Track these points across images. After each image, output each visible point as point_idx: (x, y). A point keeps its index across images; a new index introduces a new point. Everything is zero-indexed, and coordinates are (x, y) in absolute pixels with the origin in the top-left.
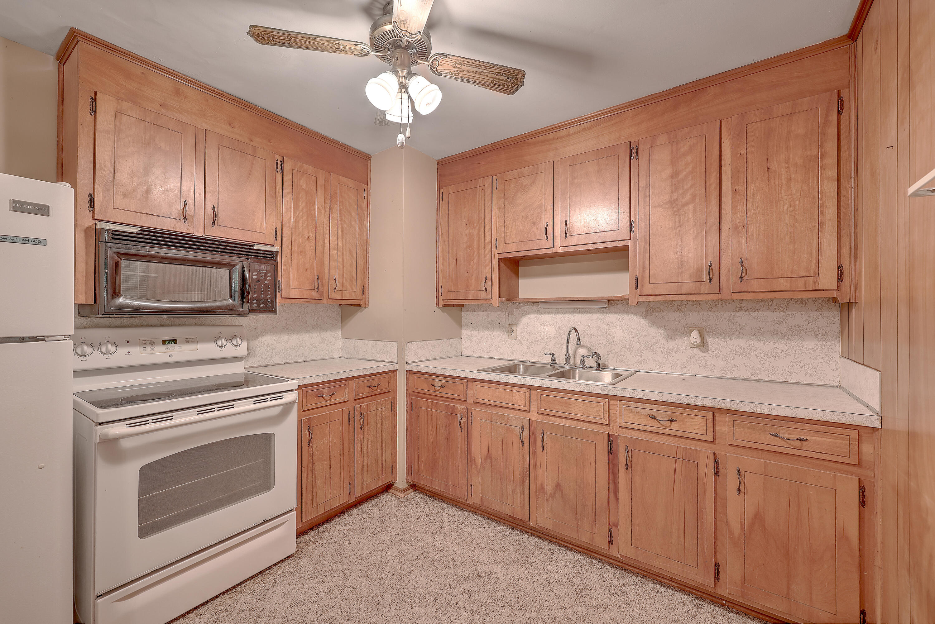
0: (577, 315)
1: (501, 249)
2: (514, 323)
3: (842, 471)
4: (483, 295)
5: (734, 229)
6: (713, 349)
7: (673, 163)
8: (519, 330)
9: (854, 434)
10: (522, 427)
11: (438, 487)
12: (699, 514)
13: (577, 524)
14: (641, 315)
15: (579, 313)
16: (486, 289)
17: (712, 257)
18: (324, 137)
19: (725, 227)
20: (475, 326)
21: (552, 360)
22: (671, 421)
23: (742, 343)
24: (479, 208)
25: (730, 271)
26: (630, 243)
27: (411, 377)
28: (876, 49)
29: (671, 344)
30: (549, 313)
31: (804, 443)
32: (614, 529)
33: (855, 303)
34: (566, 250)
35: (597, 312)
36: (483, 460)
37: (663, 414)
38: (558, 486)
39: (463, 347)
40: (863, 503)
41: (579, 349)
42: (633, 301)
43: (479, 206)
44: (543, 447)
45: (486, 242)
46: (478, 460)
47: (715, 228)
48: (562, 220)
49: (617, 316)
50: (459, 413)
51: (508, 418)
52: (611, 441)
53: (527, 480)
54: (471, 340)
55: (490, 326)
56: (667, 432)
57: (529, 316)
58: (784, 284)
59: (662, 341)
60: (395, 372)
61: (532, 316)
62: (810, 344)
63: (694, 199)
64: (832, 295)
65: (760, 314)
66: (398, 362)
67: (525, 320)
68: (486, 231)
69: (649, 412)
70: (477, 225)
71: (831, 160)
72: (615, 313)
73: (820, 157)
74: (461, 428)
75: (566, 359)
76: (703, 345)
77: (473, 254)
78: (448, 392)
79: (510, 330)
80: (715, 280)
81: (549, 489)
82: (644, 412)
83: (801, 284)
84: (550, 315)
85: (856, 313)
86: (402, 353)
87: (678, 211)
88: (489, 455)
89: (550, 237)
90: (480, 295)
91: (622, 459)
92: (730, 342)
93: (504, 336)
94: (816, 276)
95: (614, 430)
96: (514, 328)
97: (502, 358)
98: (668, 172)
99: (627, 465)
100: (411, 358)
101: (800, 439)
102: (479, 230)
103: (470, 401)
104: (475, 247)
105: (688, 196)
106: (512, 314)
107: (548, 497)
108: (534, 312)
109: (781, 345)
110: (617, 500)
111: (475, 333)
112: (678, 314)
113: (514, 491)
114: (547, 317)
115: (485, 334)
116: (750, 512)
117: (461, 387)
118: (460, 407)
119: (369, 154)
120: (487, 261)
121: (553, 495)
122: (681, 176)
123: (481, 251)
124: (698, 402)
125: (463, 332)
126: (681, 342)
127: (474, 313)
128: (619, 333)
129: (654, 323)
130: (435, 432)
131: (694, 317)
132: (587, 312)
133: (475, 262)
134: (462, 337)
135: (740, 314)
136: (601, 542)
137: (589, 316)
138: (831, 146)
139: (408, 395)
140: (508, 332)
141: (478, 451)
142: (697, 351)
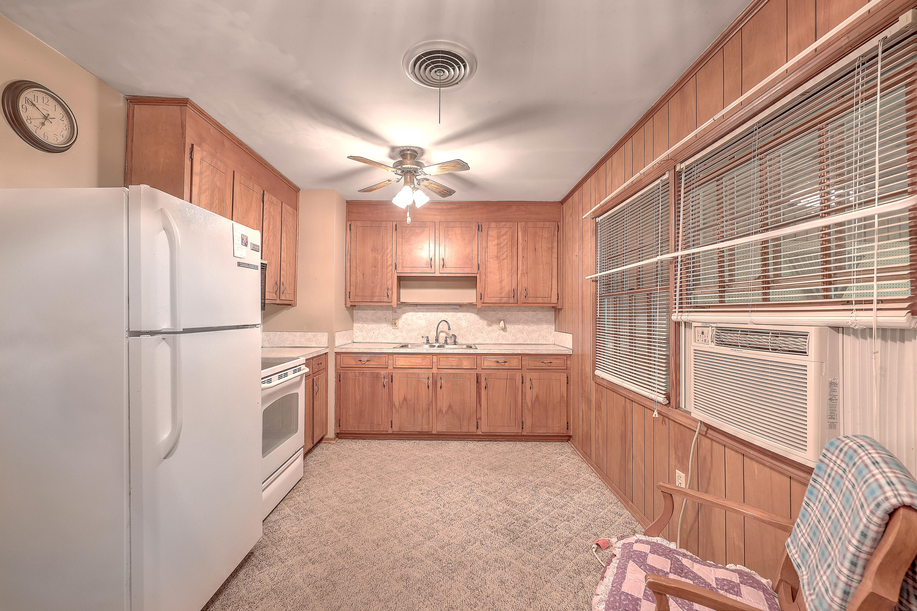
0: (440, 313)
1: (399, 270)
2: (397, 318)
3: (562, 372)
4: (386, 299)
5: (523, 274)
6: (509, 331)
7: (498, 238)
8: (400, 323)
9: (565, 358)
10: (428, 378)
11: (364, 428)
12: (516, 402)
13: (461, 424)
14: (475, 313)
15: (441, 312)
16: (388, 295)
17: (514, 286)
18: (281, 176)
19: (519, 272)
20: (365, 321)
21: (427, 341)
22: (505, 362)
23: (520, 327)
24: (382, 241)
25: (521, 293)
26: (478, 276)
27: (338, 357)
28: (571, 216)
29: (490, 328)
30: (422, 312)
31: (551, 363)
32: (479, 421)
33: (561, 309)
34: (441, 275)
35: (451, 312)
36: (401, 403)
37: (501, 359)
38: (450, 406)
39: (354, 336)
40: (567, 383)
41: (441, 333)
42: (479, 306)
43: (382, 239)
44: (441, 387)
45: (388, 264)
46: (397, 404)
47: (515, 273)
48: (440, 258)
49: (463, 313)
50: (383, 377)
51: (419, 374)
52: (478, 377)
53: (431, 408)
54: (362, 331)
55: (378, 320)
56: (504, 367)
57: (407, 313)
58: (540, 300)
59: (486, 327)
60: (327, 354)
61: (410, 313)
62: (545, 326)
63: (507, 257)
64: (555, 305)
65: (527, 313)
66: (329, 347)
67: (404, 316)
68: (388, 257)
69: (495, 360)
70: (381, 252)
71: (555, 250)
72: (462, 312)
73: (552, 248)
74: (384, 386)
75: (436, 340)
76: (504, 329)
77: (378, 272)
78: (372, 364)
79: (394, 324)
80: (515, 297)
81: (444, 410)
82: (493, 360)
83: (546, 300)
84: (423, 313)
85: (562, 312)
86: (332, 340)
87: (500, 262)
88: (405, 399)
89: (433, 267)
90: (384, 299)
91: (483, 384)
92: (516, 326)
93: (389, 327)
94: (551, 297)
95: (479, 371)
96: (397, 321)
97: (388, 342)
98: (496, 242)
99: (486, 387)
100: (337, 344)
101: (550, 362)
102: (383, 256)
103: (390, 367)
104: (379, 267)
105: (505, 256)
106: (396, 312)
107: (444, 415)
108: (412, 311)
109: (534, 327)
110: (481, 406)
111: (366, 325)
112: (493, 312)
113: (423, 416)
114: (420, 314)
115: (374, 326)
116: (534, 395)
117: (384, 359)
118: (383, 372)
119: (299, 187)
120: (389, 277)
121: (447, 412)
122: (502, 245)
123: (384, 270)
124: (516, 352)
125: (355, 325)
126: (495, 327)
127: (364, 311)
128: (464, 324)
129: (482, 318)
130: (361, 392)
131: (500, 315)
132: (446, 311)
133: (379, 276)
134: (354, 329)
135: (519, 313)
136: (473, 429)
137: (447, 313)
138: (555, 244)
139: (336, 370)
140: (392, 324)
141: (397, 399)
142: (501, 331)
